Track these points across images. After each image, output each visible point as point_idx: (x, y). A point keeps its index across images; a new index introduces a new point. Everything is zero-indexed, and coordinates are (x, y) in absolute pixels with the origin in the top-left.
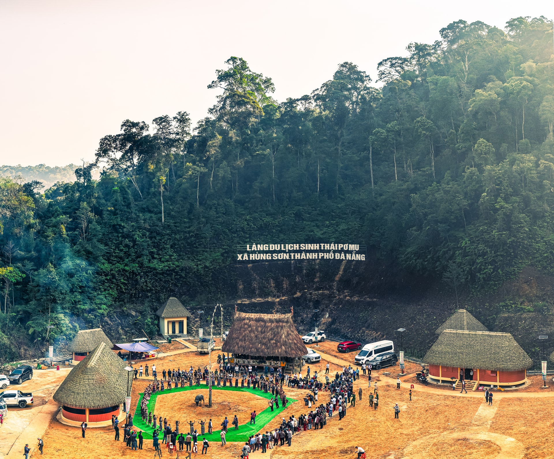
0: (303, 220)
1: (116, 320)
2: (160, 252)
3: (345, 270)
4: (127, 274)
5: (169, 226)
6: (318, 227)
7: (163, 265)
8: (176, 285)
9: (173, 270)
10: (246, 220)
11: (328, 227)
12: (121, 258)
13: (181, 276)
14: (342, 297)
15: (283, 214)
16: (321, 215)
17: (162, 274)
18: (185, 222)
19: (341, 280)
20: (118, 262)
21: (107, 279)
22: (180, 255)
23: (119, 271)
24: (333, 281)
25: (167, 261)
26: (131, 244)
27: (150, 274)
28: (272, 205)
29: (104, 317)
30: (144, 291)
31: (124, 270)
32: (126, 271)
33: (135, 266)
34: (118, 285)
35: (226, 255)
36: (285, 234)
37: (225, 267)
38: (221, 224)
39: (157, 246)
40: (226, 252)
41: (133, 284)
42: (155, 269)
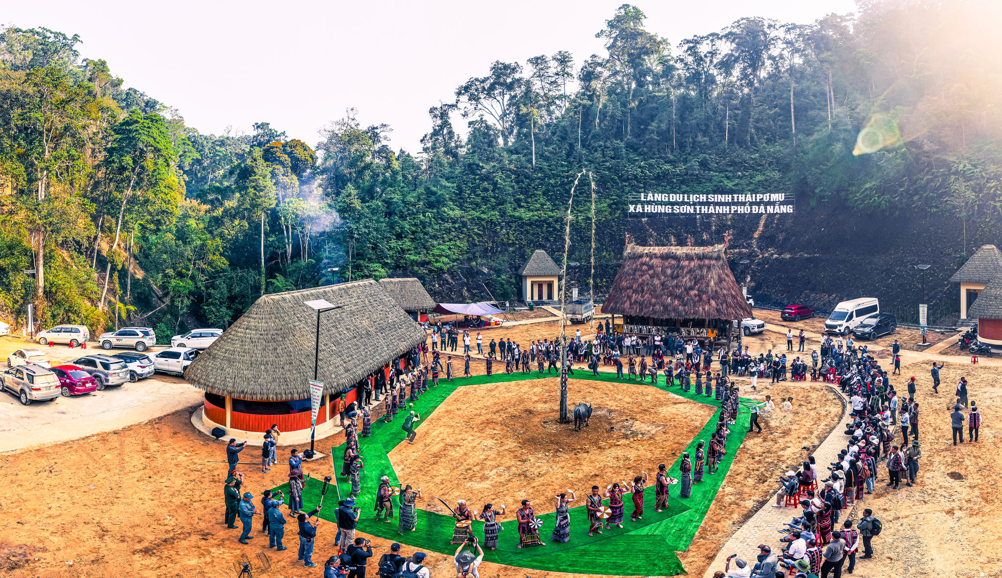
0: (710, 170)
1: (460, 279)
2: (529, 200)
3: (766, 226)
4: (483, 223)
5: (541, 169)
6: (728, 178)
7: (531, 214)
8: (547, 240)
9: (545, 221)
10: (640, 167)
11: (740, 178)
12: (477, 205)
13: (555, 229)
14: (767, 255)
15: (685, 161)
16: (731, 166)
17: (530, 224)
18: (562, 166)
19: (761, 237)
20: (473, 210)
21: (454, 228)
22: (555, 205)
23: (473, 219)
24: (752, 238)
25: (537, 210)
26: (491, 187)
27: (513, 225)
28: (672, 152)
29: (444, 273)
30: (504, 245)
31: (479, 218)
32: (483, 220)
33: (495, 215)
34: (470, 236)
35: (614, 206)
36: (687, 186)
37: (613, 220)
38: (609, 169)
39: (525, 191)
40: (613, 204)
41: (490, 236)
42: (520, 218)
